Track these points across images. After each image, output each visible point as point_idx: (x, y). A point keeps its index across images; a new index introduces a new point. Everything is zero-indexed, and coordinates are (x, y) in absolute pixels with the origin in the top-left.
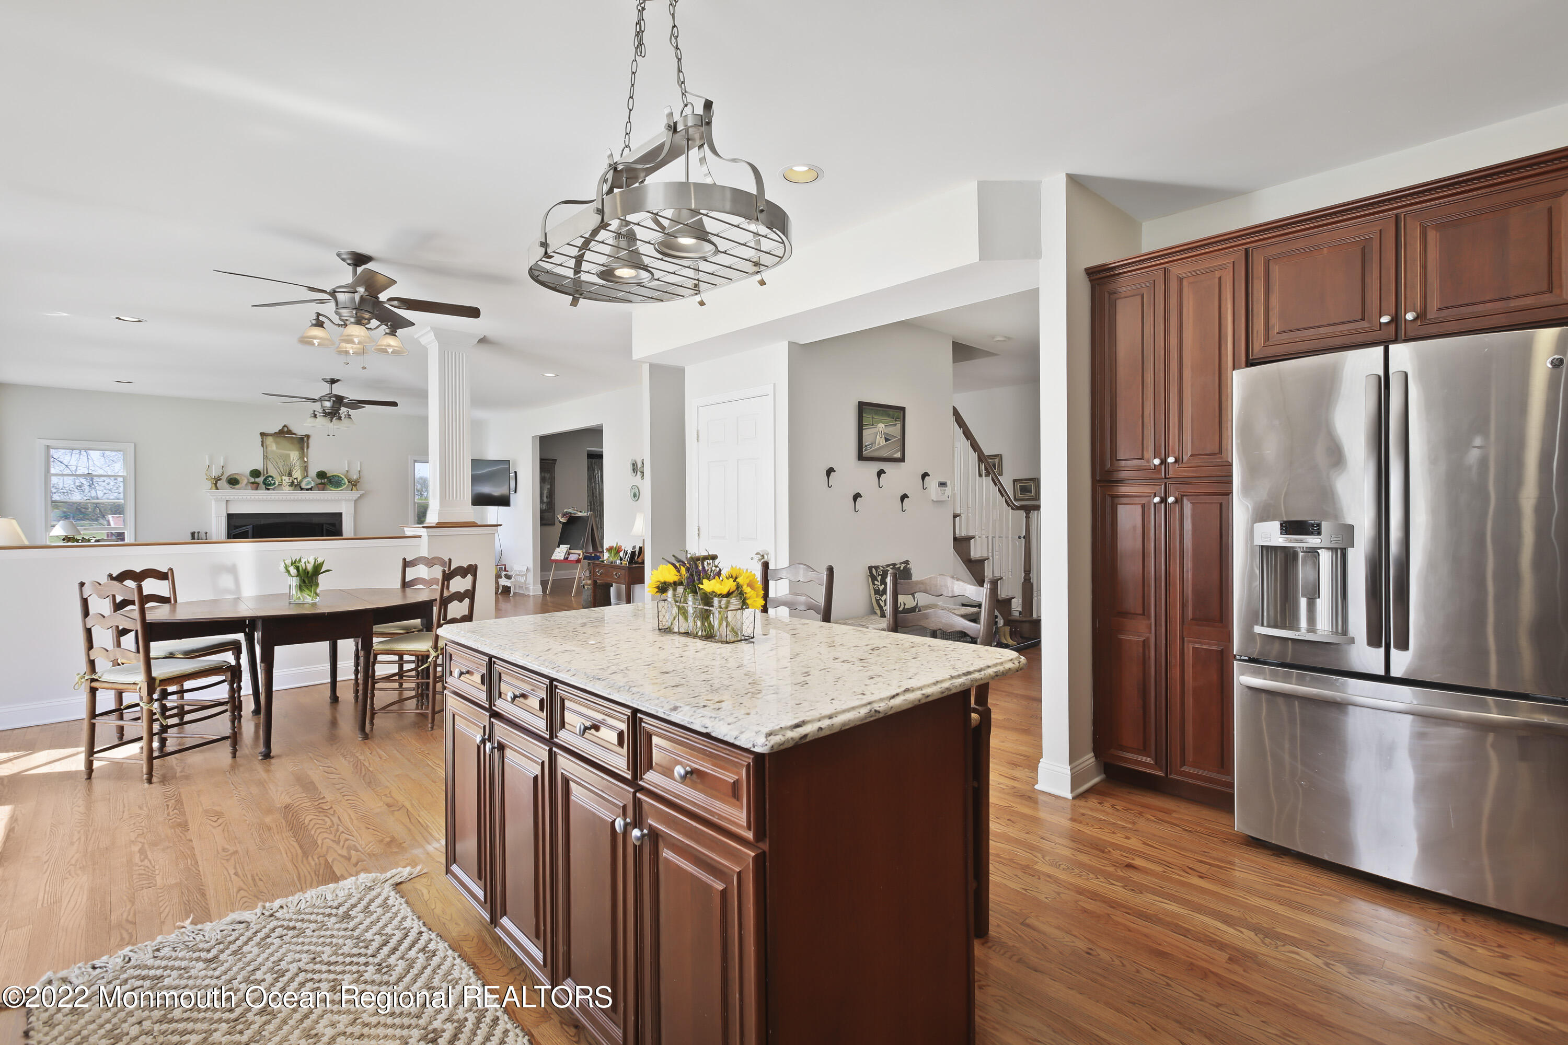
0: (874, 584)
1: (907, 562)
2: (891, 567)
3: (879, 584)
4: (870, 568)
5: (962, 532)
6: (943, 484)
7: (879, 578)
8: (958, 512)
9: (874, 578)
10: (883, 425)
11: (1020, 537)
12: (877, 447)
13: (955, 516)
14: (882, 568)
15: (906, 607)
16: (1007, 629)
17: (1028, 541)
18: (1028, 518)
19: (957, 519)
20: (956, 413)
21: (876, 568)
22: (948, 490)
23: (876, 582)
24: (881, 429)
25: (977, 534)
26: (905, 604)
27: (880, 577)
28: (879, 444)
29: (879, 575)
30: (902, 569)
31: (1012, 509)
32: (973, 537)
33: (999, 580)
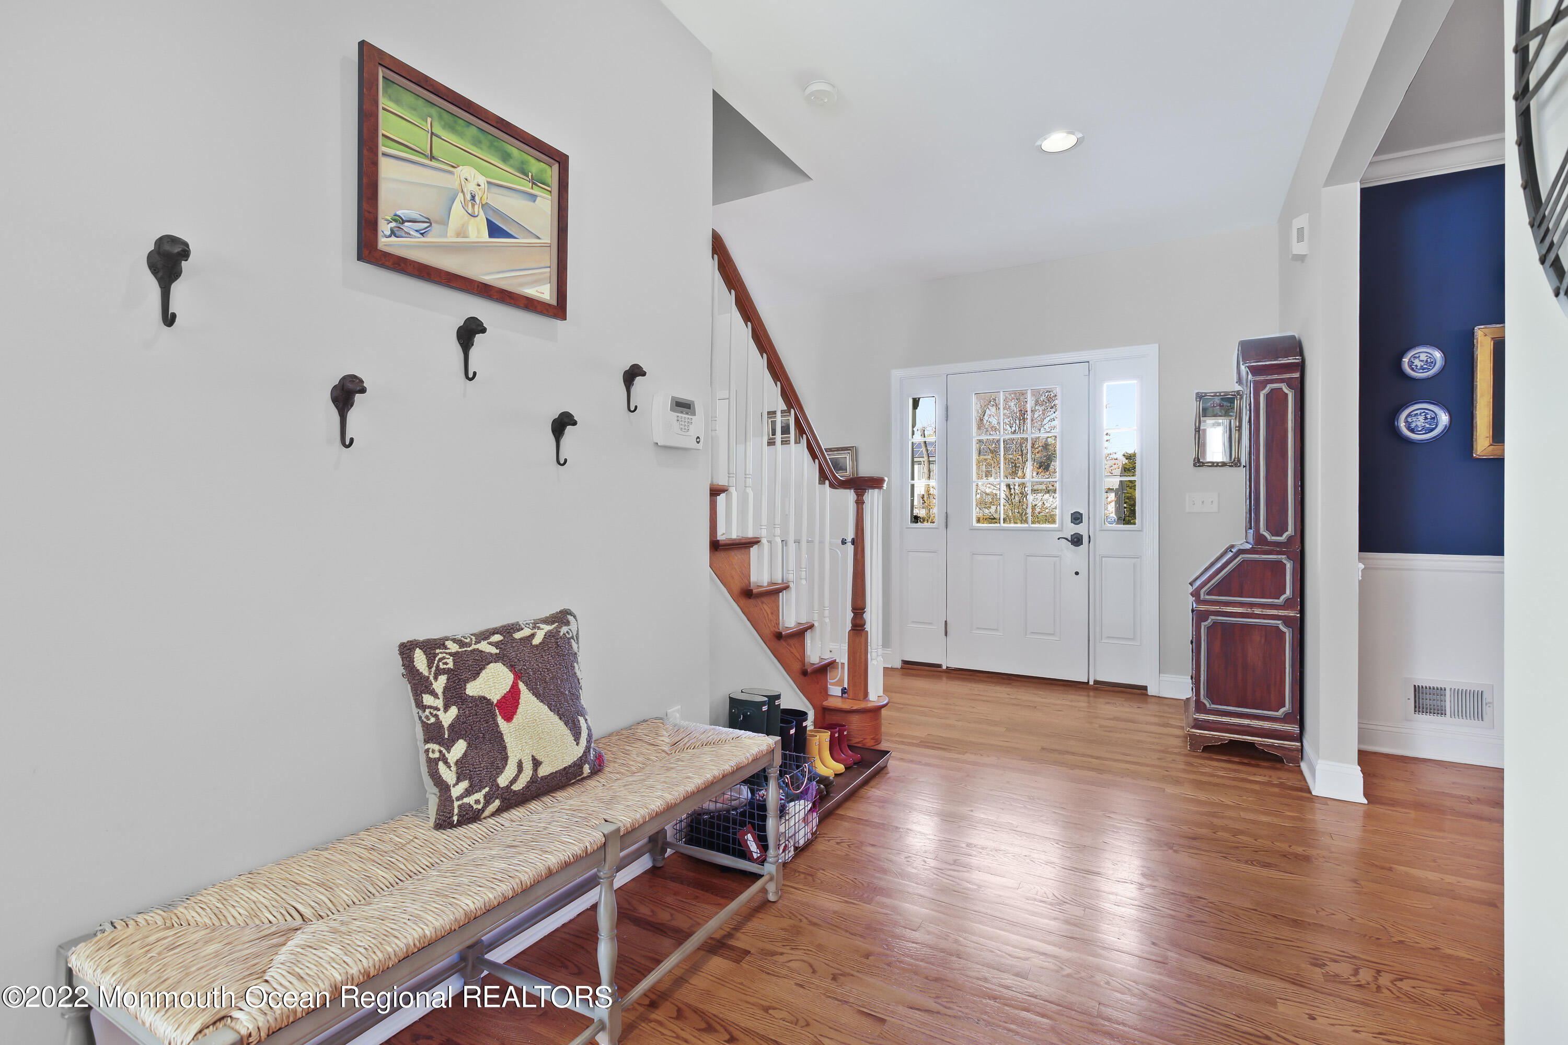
0: (421, 706)
1: (562, 617)
2: (497, 638)
3: (439, 703)
4: (406, 650)
5: (728, 531)
6: (683, 406)
7: (439, 684)
8: (722, 481)
9: (420, 685)
10: (482, 180)
11: (844, 542)
12: (451, 238)
13: (715, 492)
14: (453, 647)
15: (543, 771)
16: (826, 736)
17: (860, 549)
18: (860, 503)
19: (721, 499)
20: (718, 247)
21: (431, 647)
22: (698, 424)
23: (428, 699)
24: (471, 187)
25: (763, 534)
26: (536, 763)
27: (443, 679)
28: (462, 233)
29: (439, 672)
30: (537, 641)
31: (832, 486)
32: (755, 542)
33: (805, 630)
